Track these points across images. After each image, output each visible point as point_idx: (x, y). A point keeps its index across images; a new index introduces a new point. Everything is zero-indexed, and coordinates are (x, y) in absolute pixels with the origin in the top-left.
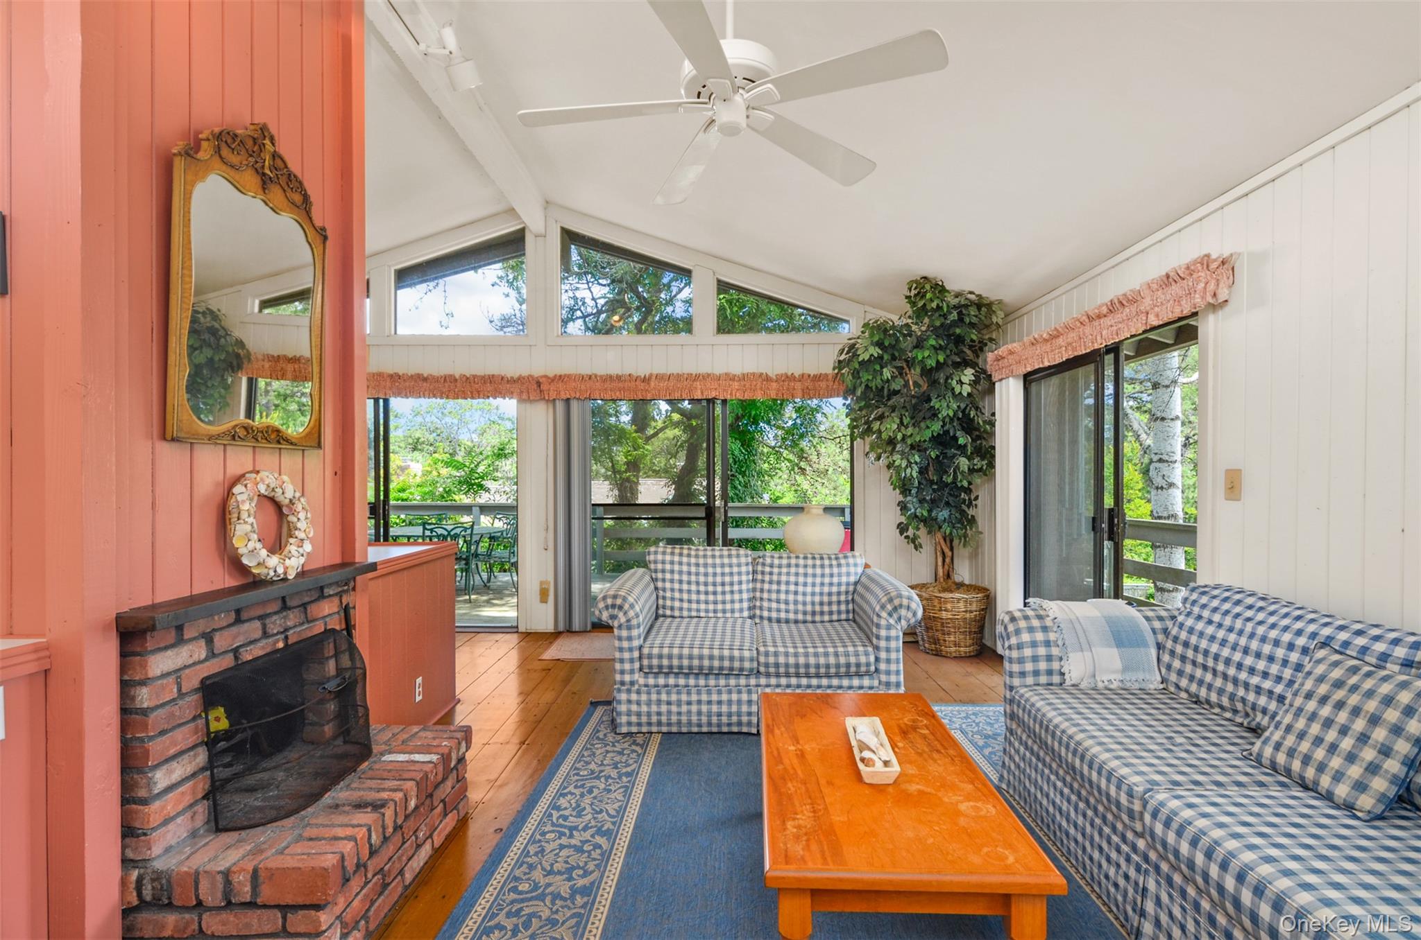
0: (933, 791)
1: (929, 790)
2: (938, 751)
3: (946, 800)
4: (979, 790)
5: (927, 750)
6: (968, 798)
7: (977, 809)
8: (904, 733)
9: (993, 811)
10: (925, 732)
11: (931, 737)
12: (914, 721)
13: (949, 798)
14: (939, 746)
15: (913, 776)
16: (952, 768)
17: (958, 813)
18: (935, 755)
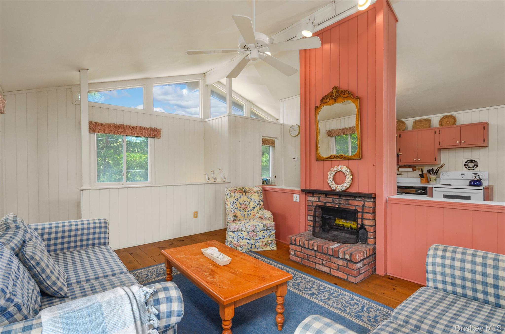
0: (193, 257)
1: (194, 257)
2: (197, 267)
3: (189, 256)
4: (180, 260)
5: (201, 267)
6: (183, 258)
7: (180, 256)
8: (213, 271)
9: (176, 256)
10: (206, 274)
11: (203, 272)
12: (214, 278)
13: (188, 256)
14: (197, 269)
15: (200, 259)
16: (190, 263)
17: (185, 254)
18: (197, 266)
